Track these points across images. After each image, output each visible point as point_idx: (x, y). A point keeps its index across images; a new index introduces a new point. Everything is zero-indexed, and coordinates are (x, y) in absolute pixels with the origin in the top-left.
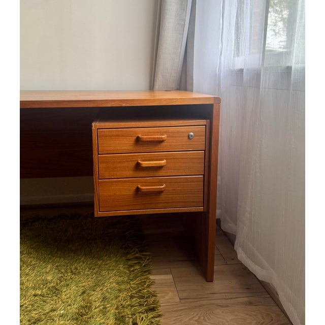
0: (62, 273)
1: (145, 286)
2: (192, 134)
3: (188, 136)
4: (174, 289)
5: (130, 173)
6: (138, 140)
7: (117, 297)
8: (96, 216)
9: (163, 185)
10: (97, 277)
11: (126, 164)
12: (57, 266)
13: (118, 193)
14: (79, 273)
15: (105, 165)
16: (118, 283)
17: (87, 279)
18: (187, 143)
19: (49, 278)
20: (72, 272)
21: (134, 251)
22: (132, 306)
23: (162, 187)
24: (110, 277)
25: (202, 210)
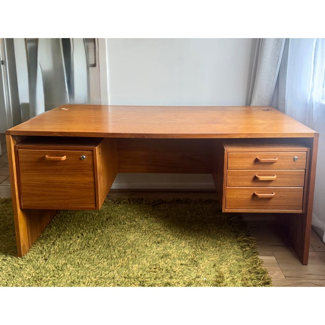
0: (194, 248)
1: (258, 264)
2: (296, 157)
3: (294, 159)
4: (279, 268)
5: (249, 183)
6: (257, 161)
7: (240, 272)
8: (223, 211)
9: (273, 193)
10: (220, 254)
11: (246, 177)
12: (189, 243)
13: (239, 197)
14: (206, 249)
15: (231, 177)
16: (237, 260)
17: (214, 255)
18: (293, 164)
19: (187, 252)
20: (201, 248)
21: (242, 235)
22: (252, 279)
23: (273, 195)
24: (230, 255)
25: (301, 212)
